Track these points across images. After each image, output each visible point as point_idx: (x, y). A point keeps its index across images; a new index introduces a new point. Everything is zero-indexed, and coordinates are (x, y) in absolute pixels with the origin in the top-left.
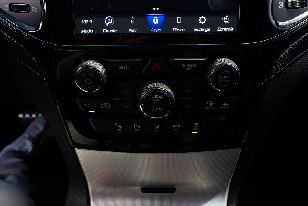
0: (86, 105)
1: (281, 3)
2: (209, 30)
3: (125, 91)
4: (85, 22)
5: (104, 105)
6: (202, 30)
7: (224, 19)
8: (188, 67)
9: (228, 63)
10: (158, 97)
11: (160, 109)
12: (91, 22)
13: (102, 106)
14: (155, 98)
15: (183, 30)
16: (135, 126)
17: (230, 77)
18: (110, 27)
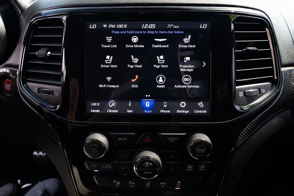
0: (91, 166)
1: (241, 93)
2: (188, 112)
3: (123, 156)
4: (94, 104)
5: (106, 166)
6: (183, 111)
7: (199, 104)
8: (172, 140)
9: (203, 139)
10: (149, 163)
11: (150, 173)
12: (98, 104)
13: (104, 167)
14: (146, 164)
15: (168, 112)
16: (130, 183)
17: (204, 150)
18: (113, 108)
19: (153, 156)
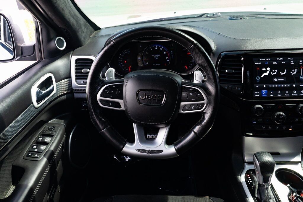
2: (297, 95)
3: (268, 115)
4: (256, 93)
6: (295, 95)
7: (302, 91)
8: (290, 107)
10: (281, 117)
11: (282, 121)
12: (258, 93)
15: (289, 95)
16: (270, 127)
18: (264, 94)
19: (282, 113)
